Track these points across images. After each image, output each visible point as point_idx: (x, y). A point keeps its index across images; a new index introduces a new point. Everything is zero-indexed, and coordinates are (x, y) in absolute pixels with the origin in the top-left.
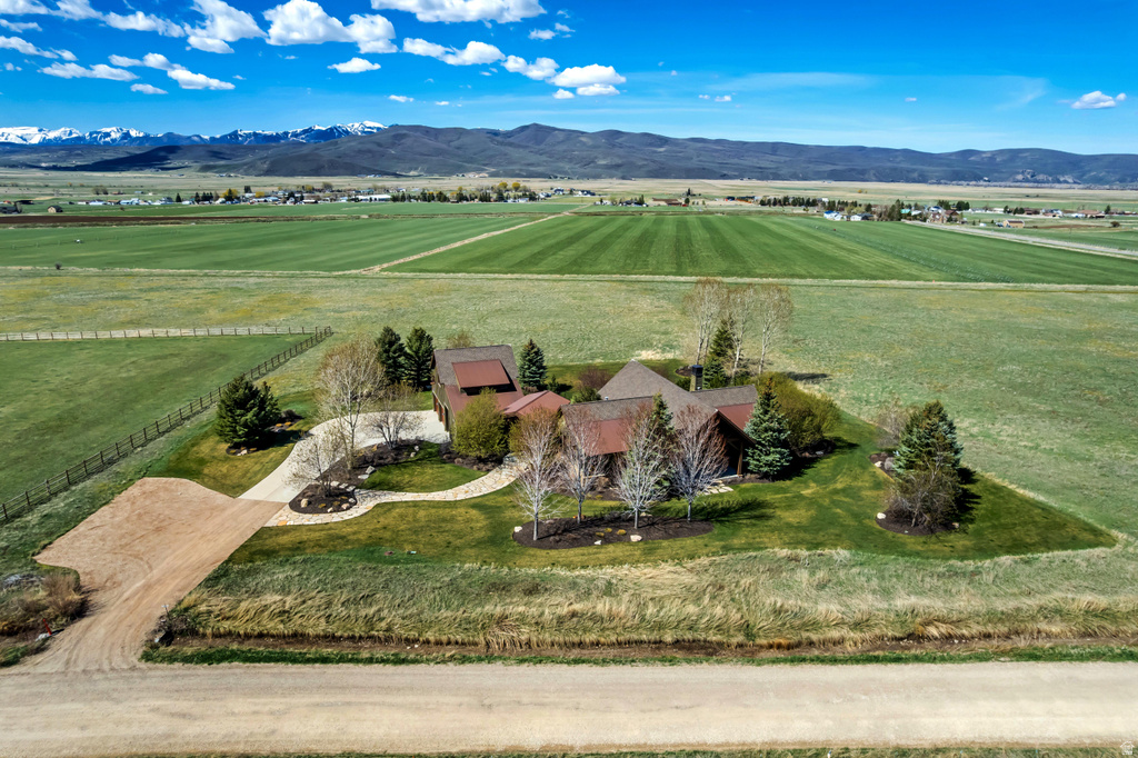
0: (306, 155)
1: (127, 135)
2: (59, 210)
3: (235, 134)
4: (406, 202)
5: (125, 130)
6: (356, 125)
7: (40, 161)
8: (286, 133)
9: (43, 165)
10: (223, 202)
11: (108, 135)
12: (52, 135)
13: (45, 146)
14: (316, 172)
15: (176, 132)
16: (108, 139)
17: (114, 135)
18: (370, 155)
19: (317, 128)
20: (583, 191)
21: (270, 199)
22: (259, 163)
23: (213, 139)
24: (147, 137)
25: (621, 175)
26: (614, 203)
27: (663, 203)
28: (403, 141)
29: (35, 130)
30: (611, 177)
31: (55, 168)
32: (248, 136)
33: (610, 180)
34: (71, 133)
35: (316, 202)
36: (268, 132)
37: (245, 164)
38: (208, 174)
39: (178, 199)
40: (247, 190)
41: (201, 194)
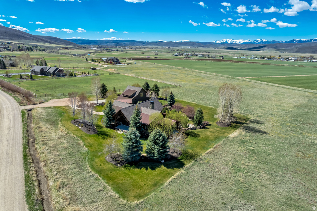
0: (312, 47)
3: (293, 40)
5: (262, 40)
7: (238, 48)
8: (311, 40)
9: (239, 48)
11: (258, 41)
12: (245, 41)
13: (245, 44)
15: (275, 40)
16: (257, 42)
17: (259, 41)
21: (282, 59)
22: (294, 49)
23: (286, 42)
24: (267, 42)
29: (242, 40)
31: (241, 49)
32: (297, 41)
34: (249, 41)
36: (305, 40)
37: (290, 49)
38: (277, 51)
39: (256, 58)
40: (280, 56)
41: (262, 57)
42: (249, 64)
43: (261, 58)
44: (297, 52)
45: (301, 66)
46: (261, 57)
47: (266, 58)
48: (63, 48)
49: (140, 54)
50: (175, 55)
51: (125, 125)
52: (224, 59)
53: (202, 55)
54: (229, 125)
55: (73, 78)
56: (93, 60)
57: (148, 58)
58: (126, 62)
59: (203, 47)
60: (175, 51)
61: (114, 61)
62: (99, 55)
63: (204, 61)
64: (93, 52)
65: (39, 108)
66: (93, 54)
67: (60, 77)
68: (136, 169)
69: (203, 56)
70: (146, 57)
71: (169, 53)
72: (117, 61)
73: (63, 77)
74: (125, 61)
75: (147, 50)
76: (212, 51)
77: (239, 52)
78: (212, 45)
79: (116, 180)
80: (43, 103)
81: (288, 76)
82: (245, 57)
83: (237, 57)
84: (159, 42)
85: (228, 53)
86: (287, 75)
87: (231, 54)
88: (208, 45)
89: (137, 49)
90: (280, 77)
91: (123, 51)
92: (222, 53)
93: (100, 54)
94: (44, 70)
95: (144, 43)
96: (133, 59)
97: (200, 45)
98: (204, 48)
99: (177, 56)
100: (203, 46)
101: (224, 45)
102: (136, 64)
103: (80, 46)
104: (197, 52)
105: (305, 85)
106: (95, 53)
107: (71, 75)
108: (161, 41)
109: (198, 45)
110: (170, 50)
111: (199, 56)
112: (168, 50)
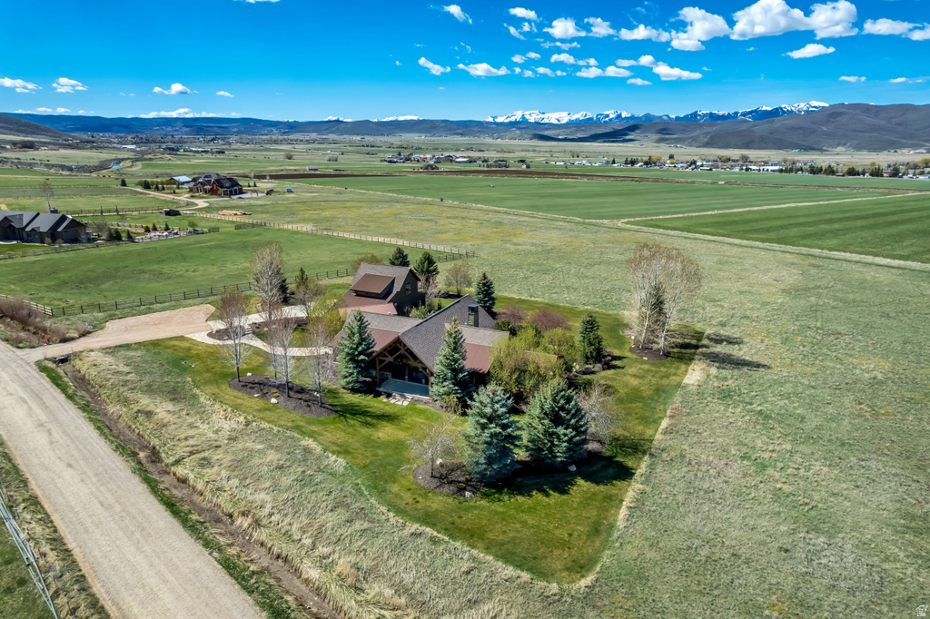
0: (742, 131)
1: (620, 116)
2: (528, 166)
3: (695, 114)
5: (619, 113)
6: (802, 105)
7: (559, 135)
8: (736, 113)
9: (560, 137)
10: (641, 166)
11: (608, 116)
12: (574, 117)
14: (747, 146)
15: (652, 113)
16: (607, 119)
17: (611, 116)
18: (801, 132)
19: (764, 108)
21: (679, 165)
22: (701, 137)
23: (678, 118)
24: (632, 117)
28: (838, 119)
29: (566, 113)
31: (565, 140)
32: (705, 115)
34: (586, 115)
35: (711, 170)
36: (721, 113)
37: (690, 138)
38: (662, 144)
39: (614, 162)
40: (671, 157)
41: (629, 159)
42: (604, 181)
43: (626, 163)
44: (707, 145)
45: (735, 183)
46: (627, 160)
47: (640, 164)
48: (14, 144)
49: (281, 162)
50: (390, 162)
51: (404, 379)
52: (532, 169)
53: (465, 160)
54: (667, 355)
55: (126, 247)
56: (147, 186)
57: (313, 172)
58: (255, 186)
59: (461, 134)
60: (383, 148)
61: (222, 187)
62: (149, 165)
63: (481, 176)
64: (126, 156)
65: (92, 351)
66: (128, 163)
67: (77, 246)
68: (520, 498)
69: (470, 162)
70: (307, 168)
71: (368, 154)
72: (232, 186)
73: (90, 245)
74: (252, 184)
75: (296, 146)
76: (489, 147)
77: (561, 149)
78: (487, 128)
79: (490, 535)
80: (89, 333)
81: (719, 212)
82: (584, 162)
83: (562, 163)
84: (329, 121)
85: (534, 151)
86: (718, 209)
87: (542, 154)
88: (475, 129)
89: (268, 146)
90: (704, 216)
91: (224, 153)
92: (518, 151)
93: (153, 162)
94: (17, 225)
95: (293, 127)
96: (272, 177)
97: (450, 130)
98: (464, 138)
99: (395, 162)
100: (460, 131)
101: (519, 128)
102: (290, 191)
103: (74, 138)
104: (447, 150)
105: (773, 235)
106: (137, 160)
107: (115, 237)
108: (334, 119)
109: (447, 131)
110: (367, 146)
111: (459, 162)
112: (363, 146)
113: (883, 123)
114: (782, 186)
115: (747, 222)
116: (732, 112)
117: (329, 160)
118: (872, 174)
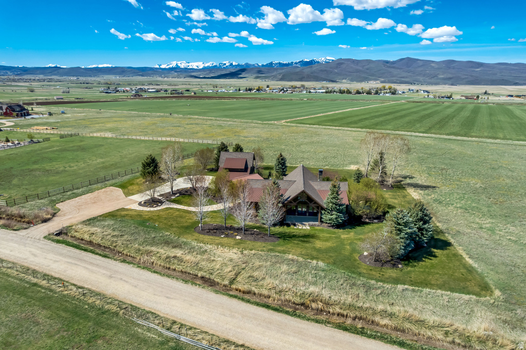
0: (298, 72)
1: (232, 64)
2: (195, 93)
3: (271, 63)
4: (332, 94)
5: (231, 62)
6: (323, 59)
7: (200, 75)
8: (292, 63)
10: (255, 92)
11: (225, 64)
12: (207, 65)
13: (204, 69)
14: (301, 80)
15: (249, 63)
16: (225, 66)
17: (227, 65)
18: (326, 72)
19: (306, 60)
20: (424, 91)
21: (274, 91)
22: (278, 75)
23: (263, 65)
24: (238, 65)
25: (451, 83)
26: (435, 97)
27: (464, 98)
28: (341, 66)
29: (202, 63)
30: (445, 84)
31: (204, 78)
32: (277, 64)
33: (444, 86)
34: (213, 64)
35: (292, 93)
36: (285, 62)
37: (272, 76)
38: (258, 80)
39: (239, 90)
40: (268, 87)
41: (248, 88)
42: (245, 100)
43: (246, 90)
44: (281, 80)
46: (246, 89)
47: (254, 91)
50: (106, 93)
52: (197, 95)
53: (154, 90)
57: (60, 100)
58: (32, 110)
59: (141, 75)
60: (95, 84)
69: (157, 92)
70: (55, 98)
71: (87, 88)
72: (22, 110)
75: (32, 84)
76: (162, 83)
77: (205, 83)
78: (157, 71)
82: (224, 90)
83: (211, 91)
84: (50, 68)
85: (189, 84)
87: (195, 86)
88: (150, 72)
92: (180, 85)
95: (25, 71)
97: (134, 73)
98: (143, 78)
99: (110, 93)
100: (141, 74)
101: (176, 72)
102: (63, 113)
104: (136, 85)
108: (53, 66)
109: (133, 73)
110: (84, 83)
111: (150, 92)
112: (81, 83)
113: (361, 68)
114: (335, 100)
115: (342, 119)
116: (290, 62)
117: (64, 92)
118: (367, 93)
